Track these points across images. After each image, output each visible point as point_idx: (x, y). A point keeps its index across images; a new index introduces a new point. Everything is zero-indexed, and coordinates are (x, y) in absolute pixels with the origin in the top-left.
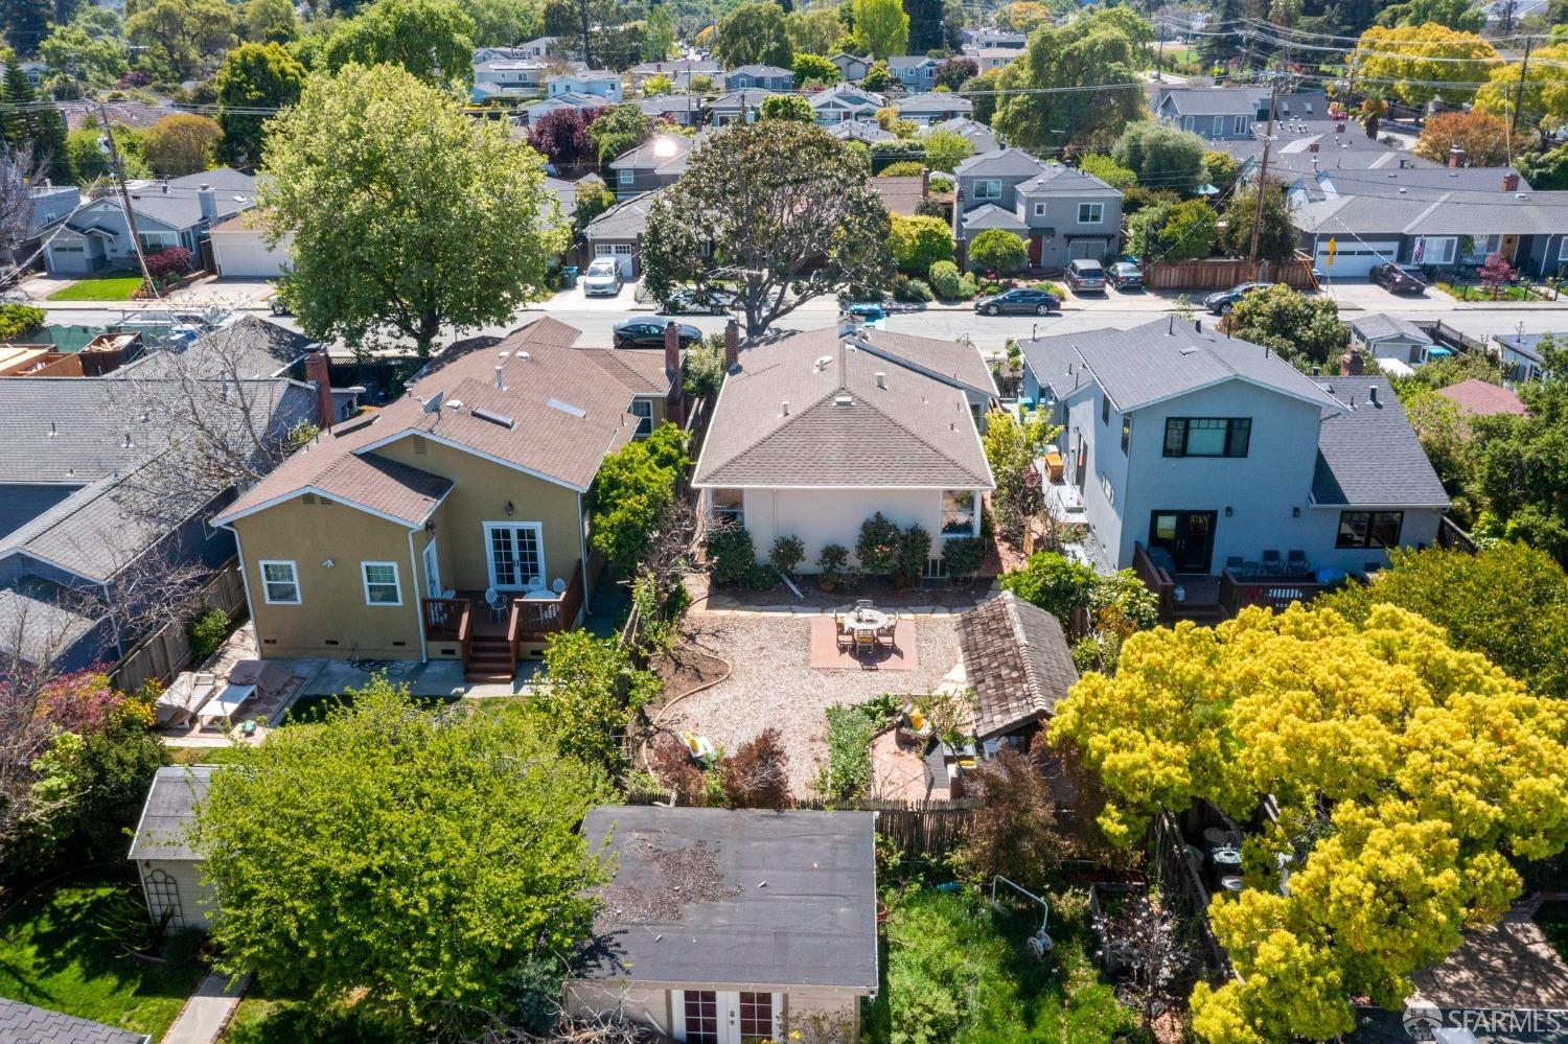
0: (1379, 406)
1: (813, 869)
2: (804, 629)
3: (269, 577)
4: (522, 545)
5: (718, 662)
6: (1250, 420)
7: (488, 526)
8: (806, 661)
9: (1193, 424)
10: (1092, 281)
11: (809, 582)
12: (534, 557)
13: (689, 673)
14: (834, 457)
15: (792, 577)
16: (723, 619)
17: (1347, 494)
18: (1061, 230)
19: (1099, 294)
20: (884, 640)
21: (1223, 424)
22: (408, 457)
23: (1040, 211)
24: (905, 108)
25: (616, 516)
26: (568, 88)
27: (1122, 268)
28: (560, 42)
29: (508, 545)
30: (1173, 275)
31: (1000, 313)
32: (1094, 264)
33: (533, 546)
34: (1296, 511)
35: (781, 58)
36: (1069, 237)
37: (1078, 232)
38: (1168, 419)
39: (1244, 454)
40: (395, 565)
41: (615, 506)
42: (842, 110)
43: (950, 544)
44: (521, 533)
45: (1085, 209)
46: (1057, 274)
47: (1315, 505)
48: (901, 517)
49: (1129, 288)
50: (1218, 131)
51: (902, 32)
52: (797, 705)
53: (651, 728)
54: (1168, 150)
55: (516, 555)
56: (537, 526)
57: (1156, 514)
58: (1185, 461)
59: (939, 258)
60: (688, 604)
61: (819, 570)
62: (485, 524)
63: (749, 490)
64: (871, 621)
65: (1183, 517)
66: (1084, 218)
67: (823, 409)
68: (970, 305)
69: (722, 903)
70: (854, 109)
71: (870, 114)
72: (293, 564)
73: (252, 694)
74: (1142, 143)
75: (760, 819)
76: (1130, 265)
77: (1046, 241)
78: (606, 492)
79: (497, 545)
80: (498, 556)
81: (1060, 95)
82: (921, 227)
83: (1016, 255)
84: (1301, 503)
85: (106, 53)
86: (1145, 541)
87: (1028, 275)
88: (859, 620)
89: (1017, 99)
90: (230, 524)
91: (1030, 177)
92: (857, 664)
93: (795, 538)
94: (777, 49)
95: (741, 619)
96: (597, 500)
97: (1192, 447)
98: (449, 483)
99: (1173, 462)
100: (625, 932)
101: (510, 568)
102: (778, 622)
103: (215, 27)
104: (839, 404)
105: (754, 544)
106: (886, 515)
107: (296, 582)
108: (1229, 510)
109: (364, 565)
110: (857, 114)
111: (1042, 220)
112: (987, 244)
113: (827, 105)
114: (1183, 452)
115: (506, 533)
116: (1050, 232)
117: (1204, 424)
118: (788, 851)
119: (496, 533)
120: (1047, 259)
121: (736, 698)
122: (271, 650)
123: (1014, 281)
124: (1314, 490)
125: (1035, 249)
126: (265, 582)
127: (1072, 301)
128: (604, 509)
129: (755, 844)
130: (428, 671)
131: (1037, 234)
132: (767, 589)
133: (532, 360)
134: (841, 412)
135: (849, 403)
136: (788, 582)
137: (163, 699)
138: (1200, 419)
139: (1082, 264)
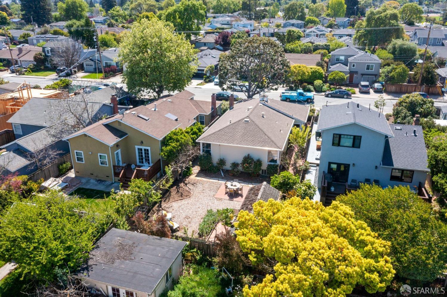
0: (416, 136)
1: (158, 256)
2: (219, 186)
3: (77, 155)
4: (145, 153)
5: (189, 192)
6: (361, 137)
7: (137, 147)
8: (214, 195)
9: (342, 136)
10: (365, 88)
11: (227, 172)
12: (148, 157)
13: (180, 194)
14: (238, 137)
15: (223, 170)
16: (198, 180)
17: (394, 163)
18: (360, 72)
19: (368, 93)
20: (240, 192)
21: (352, 137)
22: (116, 126)
23: (354, 66)
24: (335, 33)
25: (169, 148)
26: (238, 25)
27: (376, 85)
28: (242, 12)
29: (142, 153)
30: (393, 88)
31: (332, 97)
32: (367, 83)
33: (148, 154)
34: (376, 167)
35: (302, 18)
36: (363, 75)
37: (364, 73)
38: (334, 134)
39: (359, 147)
40: (106, 155)
41: (169, 145)
42: (316, 33)
43: (269, 165)
44: (145, 150)
45: (368, 66)
46: (356, 86)
47: (382, 166)
48: (255, 157)
49: (377, 91)
50: (431, 43)
51: (344, 10)
52: (204, 208)
53: (161, 209)
54: (405, 48)
55: (144, 156)
56: (149, 148)
57: (330, 163)
58: (339, 147)
59: (318, 79)
60: (190, 175)
61: (230, 169)
62: (136, 146)
63: (213, 144)
64: (235, 186)
65: (339, 165)
66: (368, 69)
67: (240, 122)
68: (323, 94)
69: (127, 261)
70: (319, 33)
71: (324, 35)
72: (82, 152)
73: (67, 185)
74: (396, 46)
75: (154, 239)
76: (380, 84)
77: (355, 76)
78: (168, 141)
79: (139, 153)
80: (139, 156)
81: (375, 30)
82: (313, 69)
83: (342, 79)
84: (378, 165)
85: (123, 15)
86: (326, 171)
87: (347, 85)
88: (232, 185)
89: (361, 31)
90: (68, 140)
91: (353, 56)
92: (228, 198)
93: (224, 159)
94: (301, 15)
95: (203, 181)
96: (165, 142)
97: (341, 144)
98: (126, 134)
99: (335, 148)
100: (96, 265)
101: (142, 159)
102: (213, 183)
103: (152, 8)
104: (245, 121)
105: (213, 159)
106: (251, 155)
107: (83, 157)
108: (354, 164)
109: (99, 154)
110: (320, 35)
111: (354, 69)
112: (333, 76)
113: (311, 32)
114: (339, 145)
115: (141, 149)
116: (356, 73)
117: (346, 136)
118: (155, 249)
119: (139, 149)
120: (354, 81)
121: (188, 203)
122: (77, 174)
123: (341, 87)
124: (383, 161)
125: (351, 78)
126: (76, 156)
127: (358, 94)
128: (166, 145)
129: (148, 246)
130: (113, 185)
131: (352, 73)
132: (215, 173)
133: (172, 102)
134: (245, 123)
135: (248, 121)
136: (222, 172)
137: (43, 184)
138: (344, 135)
139: (363, 83)
